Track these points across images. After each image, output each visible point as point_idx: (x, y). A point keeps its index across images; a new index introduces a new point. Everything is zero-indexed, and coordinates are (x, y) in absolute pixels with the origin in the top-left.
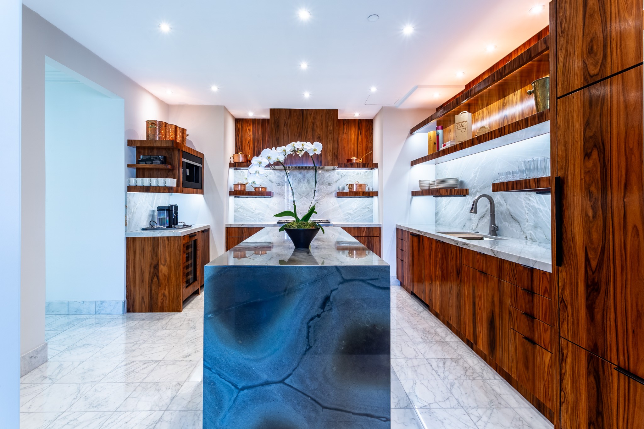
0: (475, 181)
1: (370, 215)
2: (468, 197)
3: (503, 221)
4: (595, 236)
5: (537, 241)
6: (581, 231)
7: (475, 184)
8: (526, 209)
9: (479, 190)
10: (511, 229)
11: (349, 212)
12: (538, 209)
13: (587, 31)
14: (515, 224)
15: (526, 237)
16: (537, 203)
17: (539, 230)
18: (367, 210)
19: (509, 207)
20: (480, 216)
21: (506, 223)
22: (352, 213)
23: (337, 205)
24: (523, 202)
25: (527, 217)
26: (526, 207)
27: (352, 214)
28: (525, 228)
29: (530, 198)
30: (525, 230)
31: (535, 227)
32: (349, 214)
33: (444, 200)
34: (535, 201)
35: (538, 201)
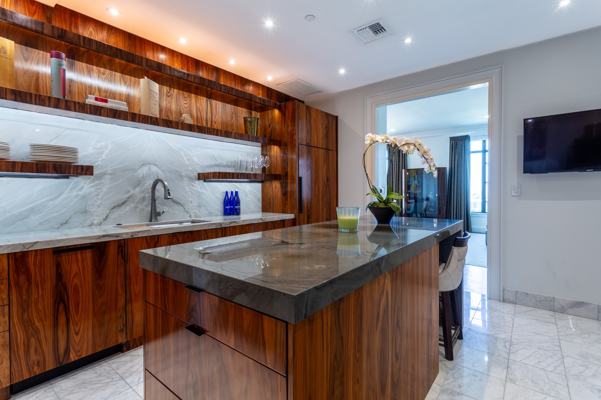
0: (100, 159)
5: (201, 216)
7: (99, 163)
8: (189, 193)
9: (109, 171)
10: (172, 212)
12: (202, 192)
14: (176, 207)
15: (191, 216)
16: (201, 188)
17: (203, 208)
20: (116, 204)
24: (187, 188)
25: (191, 199)
26: (190, 191)
28: (188, 209)
29: (194, 184)
30: (189, 211)
31: (199, 206)
34: (199, 187)
35: (201, 187)
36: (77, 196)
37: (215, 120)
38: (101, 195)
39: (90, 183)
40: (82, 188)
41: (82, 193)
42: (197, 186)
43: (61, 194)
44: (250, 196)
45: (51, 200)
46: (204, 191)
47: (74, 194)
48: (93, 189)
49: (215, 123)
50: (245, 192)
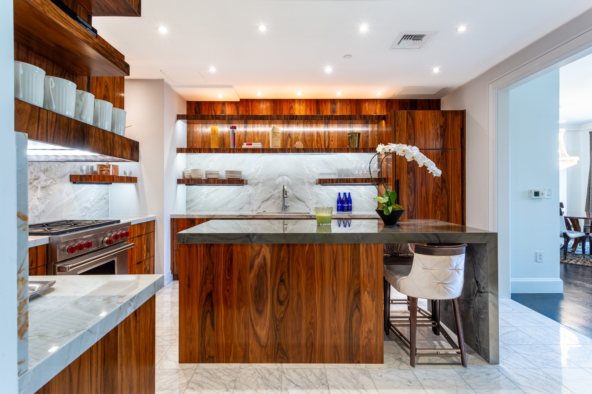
0: (257, 175)
1: (107, 208)
2: (245, 186)
3: (289, 201)
4: (411, 201)
6: (406, 199)
7: (256, 177)
8: (310, 194)
9: (261, 181)
10: (297, 206)
11: (86, 205)
12: (319, 193)
13: (408, 130)
14: (300, 202)
15: (310, 209)
16: (318, 190)
17: (320, 204)
18: (104, 202)
19: (295, 193)
20: (264, 200)
21: (292, 203)
22: (89, 206)
23: (72, 196)
24: (308, 190)
25: (311, 198)
26: (310, 192)
27: (89, 209)
28: (309, 204)
29: (313, 187)
30: (309, 206)
31: (317, 203)
32: (86, 208)
33: (205, 189)
34: (317, 189)
35: (319, 189)
36: (246, 194)
37: (332, 139)
38: (257, 194)
39: (252, 188)
40: (249, 191)
41: (248, 193)
42: (315, 188)
43: (240, 194)
44: (364, 196)
45: (236, 196)
46: (321, 192)
47: (245, 193)
48: (253, 191)
49: (332, 141)
50: (359, 193)
